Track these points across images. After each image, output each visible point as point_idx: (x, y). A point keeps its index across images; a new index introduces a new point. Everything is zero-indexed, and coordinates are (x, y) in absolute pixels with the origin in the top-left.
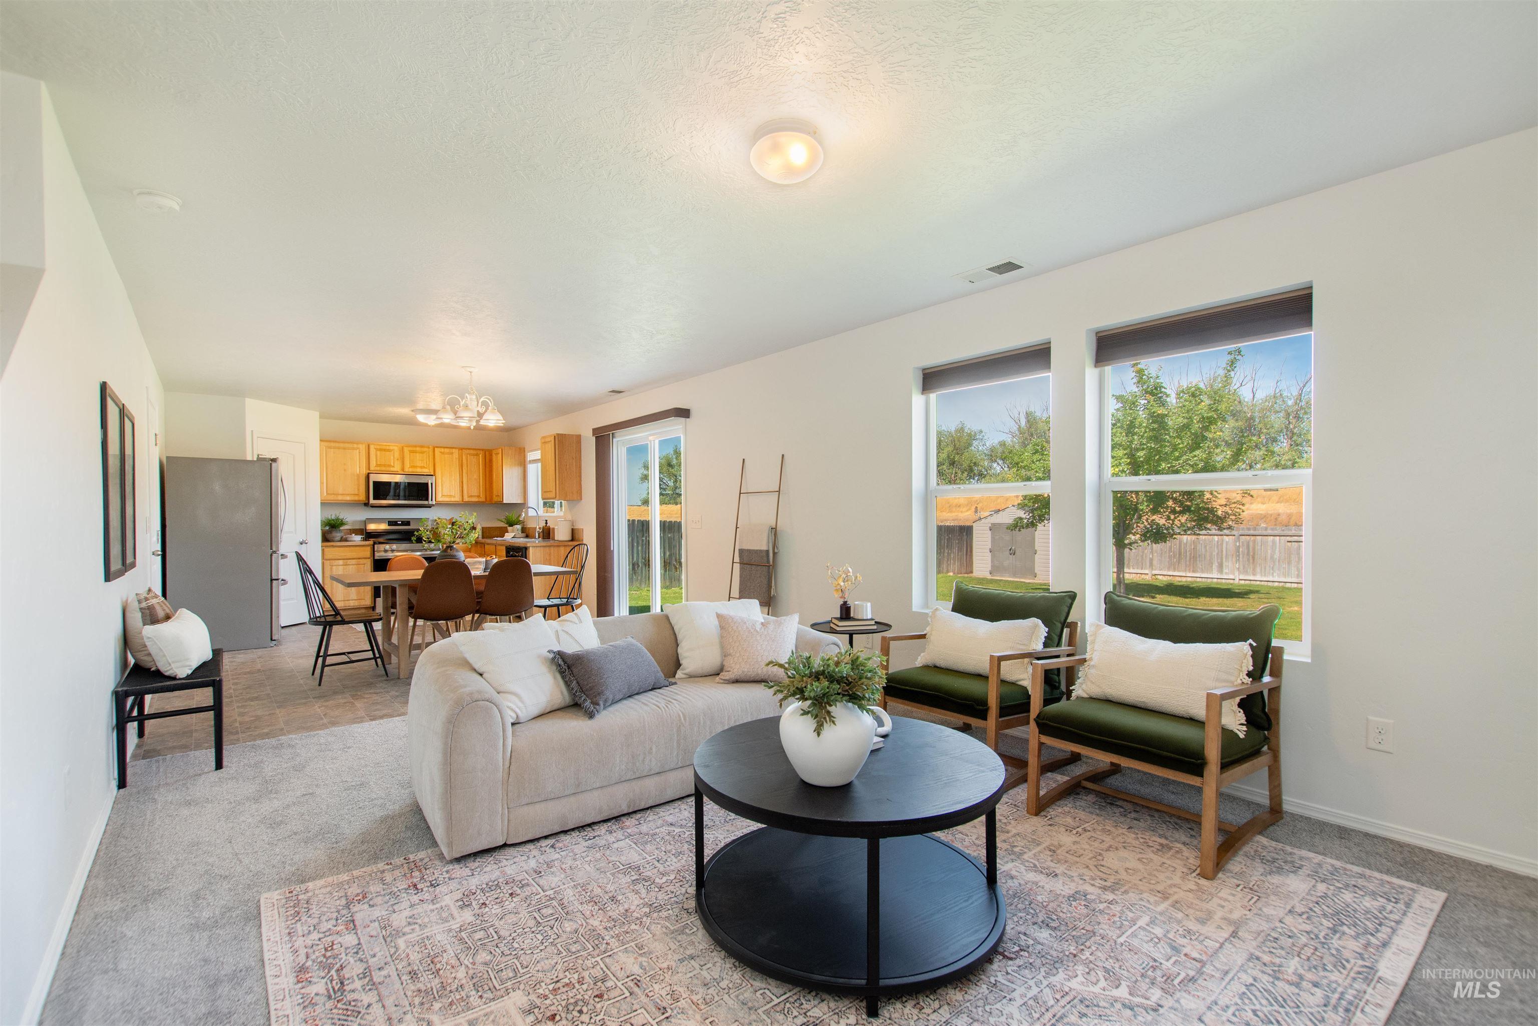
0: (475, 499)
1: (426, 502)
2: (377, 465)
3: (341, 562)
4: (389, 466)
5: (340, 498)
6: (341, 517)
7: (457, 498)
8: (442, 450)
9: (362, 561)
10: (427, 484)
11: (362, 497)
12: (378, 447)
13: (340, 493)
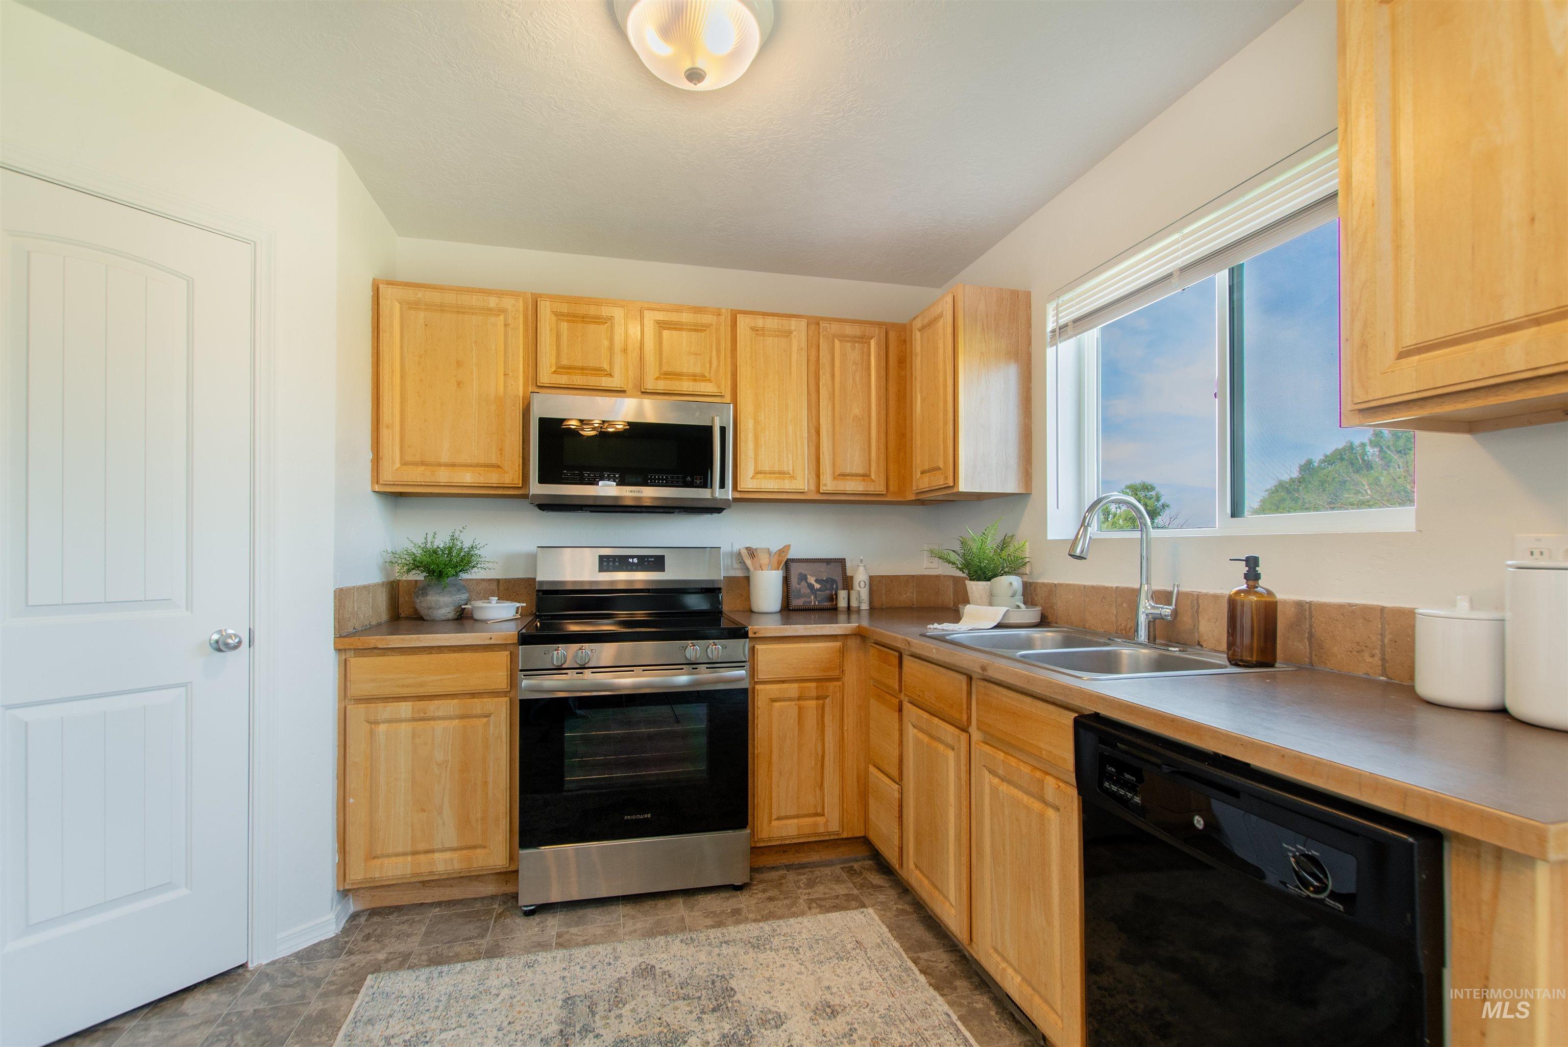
0: (853, 486)
1: (704, 493)
2: (561, 369)
3: (405, 709)
4: (598, 371)
5: (443, 476)
6: (466, 541)
7: (801, 483)
8: (760, 322)
9: (478, 706)
10: (709, 430)
11: (512, 476)
12: (564, 308)
13: (444, 459)
